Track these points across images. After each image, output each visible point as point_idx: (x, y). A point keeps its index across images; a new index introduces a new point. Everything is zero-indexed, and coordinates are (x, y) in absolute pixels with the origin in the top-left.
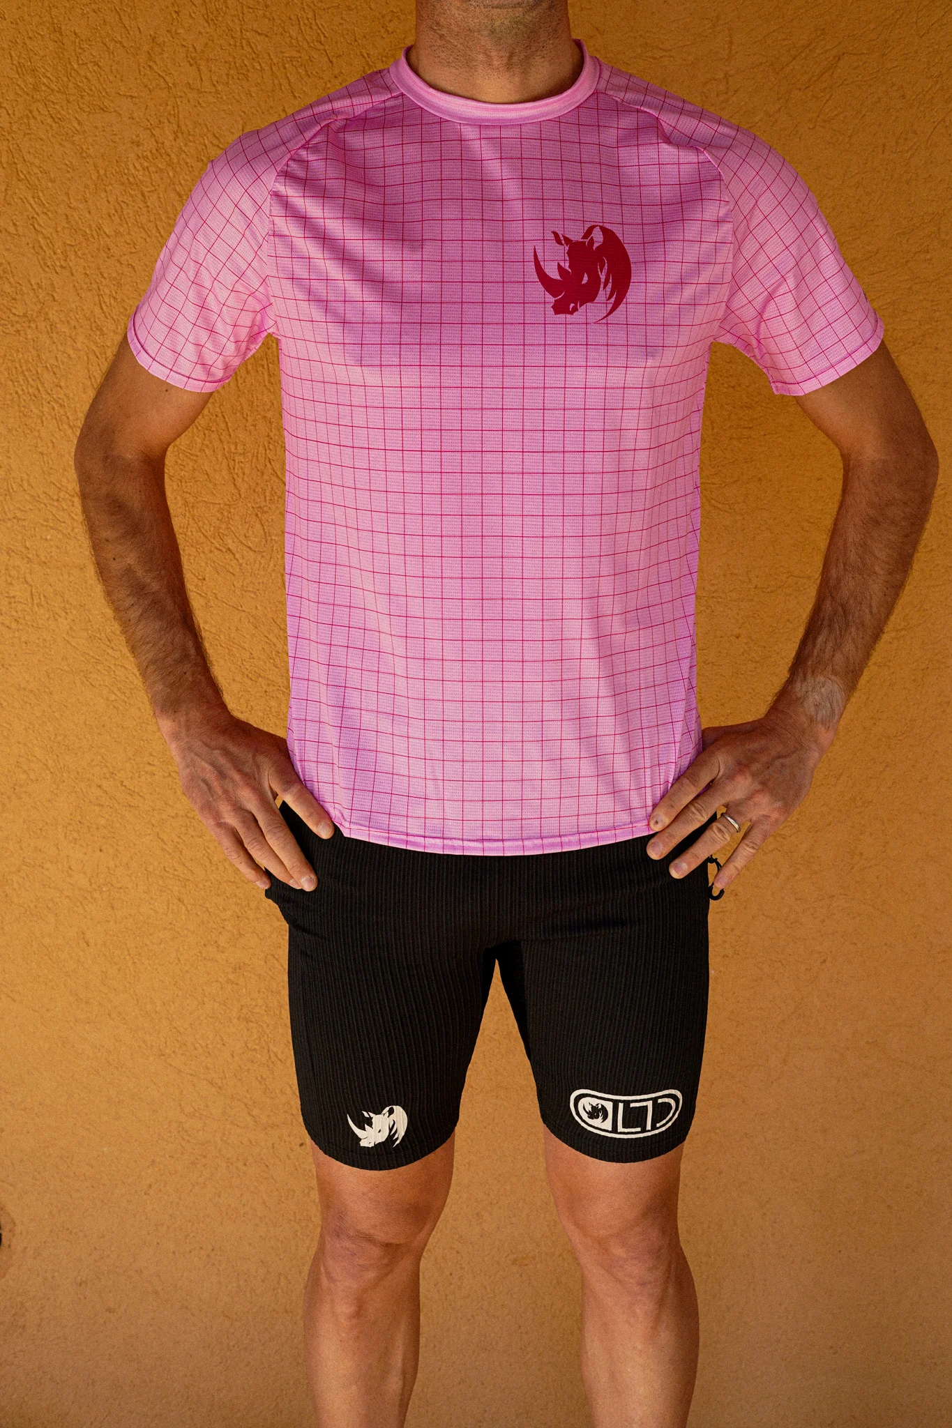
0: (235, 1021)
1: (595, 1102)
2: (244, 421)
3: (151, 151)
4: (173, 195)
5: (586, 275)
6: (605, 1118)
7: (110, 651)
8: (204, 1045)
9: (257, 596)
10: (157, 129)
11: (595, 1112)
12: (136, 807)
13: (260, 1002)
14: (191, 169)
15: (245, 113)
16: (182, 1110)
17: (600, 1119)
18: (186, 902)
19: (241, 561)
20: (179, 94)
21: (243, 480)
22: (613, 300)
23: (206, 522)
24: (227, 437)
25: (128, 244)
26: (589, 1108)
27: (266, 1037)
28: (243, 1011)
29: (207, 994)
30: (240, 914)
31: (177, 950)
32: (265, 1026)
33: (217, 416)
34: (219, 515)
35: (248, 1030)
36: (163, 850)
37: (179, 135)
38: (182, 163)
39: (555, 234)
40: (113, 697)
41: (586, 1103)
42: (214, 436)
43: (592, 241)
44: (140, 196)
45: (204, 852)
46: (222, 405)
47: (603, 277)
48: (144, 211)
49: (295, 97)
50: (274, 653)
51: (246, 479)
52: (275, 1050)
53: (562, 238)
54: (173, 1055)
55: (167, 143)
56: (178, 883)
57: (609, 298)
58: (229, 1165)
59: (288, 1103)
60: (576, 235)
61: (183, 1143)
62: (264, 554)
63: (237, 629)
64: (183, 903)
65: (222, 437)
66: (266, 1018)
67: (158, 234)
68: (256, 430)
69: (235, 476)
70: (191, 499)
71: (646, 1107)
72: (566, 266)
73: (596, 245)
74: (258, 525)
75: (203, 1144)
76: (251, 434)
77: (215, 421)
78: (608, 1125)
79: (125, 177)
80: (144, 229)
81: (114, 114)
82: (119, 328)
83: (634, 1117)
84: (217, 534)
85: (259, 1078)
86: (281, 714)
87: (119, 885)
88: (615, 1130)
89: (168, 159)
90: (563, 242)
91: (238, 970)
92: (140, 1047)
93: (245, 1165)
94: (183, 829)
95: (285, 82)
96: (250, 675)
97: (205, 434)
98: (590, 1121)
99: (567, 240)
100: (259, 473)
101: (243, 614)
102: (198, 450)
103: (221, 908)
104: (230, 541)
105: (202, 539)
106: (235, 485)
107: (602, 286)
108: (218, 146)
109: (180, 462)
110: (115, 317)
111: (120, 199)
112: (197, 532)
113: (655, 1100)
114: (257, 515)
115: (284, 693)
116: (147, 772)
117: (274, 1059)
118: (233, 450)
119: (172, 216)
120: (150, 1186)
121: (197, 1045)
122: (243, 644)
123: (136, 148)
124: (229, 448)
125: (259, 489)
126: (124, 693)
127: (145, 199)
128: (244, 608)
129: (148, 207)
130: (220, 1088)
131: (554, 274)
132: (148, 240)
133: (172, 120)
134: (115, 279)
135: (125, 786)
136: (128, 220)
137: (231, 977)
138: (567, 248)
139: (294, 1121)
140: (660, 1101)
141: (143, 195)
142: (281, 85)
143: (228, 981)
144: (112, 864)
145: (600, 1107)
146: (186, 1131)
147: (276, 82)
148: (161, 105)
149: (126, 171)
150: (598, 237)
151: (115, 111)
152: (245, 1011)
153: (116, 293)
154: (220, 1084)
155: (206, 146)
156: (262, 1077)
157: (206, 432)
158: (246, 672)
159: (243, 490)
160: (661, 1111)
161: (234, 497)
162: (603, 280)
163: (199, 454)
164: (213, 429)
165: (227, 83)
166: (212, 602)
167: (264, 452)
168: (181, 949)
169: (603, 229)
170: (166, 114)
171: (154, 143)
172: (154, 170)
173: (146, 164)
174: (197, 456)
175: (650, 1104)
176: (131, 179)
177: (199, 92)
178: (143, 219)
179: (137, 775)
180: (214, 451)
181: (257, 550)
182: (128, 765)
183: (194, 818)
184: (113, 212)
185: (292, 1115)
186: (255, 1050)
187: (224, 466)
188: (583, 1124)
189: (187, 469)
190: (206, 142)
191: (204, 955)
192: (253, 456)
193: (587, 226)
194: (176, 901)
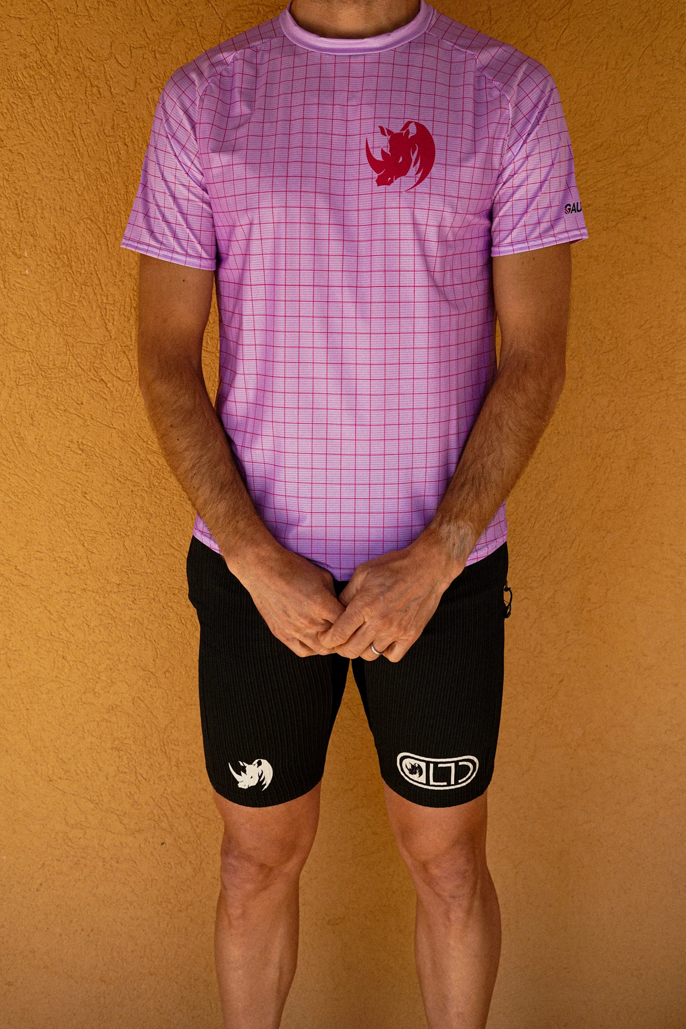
0: (109, 751)
1: (413, 762)
2: (113, 278)
3: (36, 62)
4: (55, 98)
5: (401, 158)
6: (421, 774)
7: (5, 463)
8: (83, 770)
9: (125, 416)
10: (41, 45)
11: (414, 770)
12: (28, 586)
13: (129, 735)
14: (69, 77)
15: (113, 33)
16: (67, 823)
17: (418, 774)
18: (69, 658)
19: (112, 389)
20: (59, 17)
21: (113, 324)
22: (420, 174)
23: (83, 358)
24: (100, 290)
25: (18, 136)
26: (409, 767)
27: (133, 762)
28: (115, 743)
29: (86, 731)
30: (112, 667)
31: (62, 698)
32: (132, 753)
33: (91, 274)
34: (94, 352)
35: (119, 757)
36: (50, 619)
37: (59, 49)
38: (62, 72)
39: (381, 128)
40: (8, 500)
41: (407, 762)
42: (89, 290)
43: (408, 132)
44: (27, 98)
45: (83, 619)
46: (96, 265)
47: (414, 157)
48: (31, 110)
49: (153, 20)
50: (138, 461)
51: (115, 323)
52: (141, 771)
53: (386, 131)
54: (59, 781)
55: (49, 56)
56: (62, 644)
57: (417, 174)
58: (105, 863)
59: (152, 812)
60: (397, 128)
61: (67, 849)
62: (131, 383)
63: (109, 443)
64: (66, 660)
65: (96, 291)
66: (133, 747)
67: (42, 129)
68: (123, 285)
69: (107, 321)
70: (71, 340)
71: (450, 768)
72: (387, 150)
73: (410, 136)
74: (126, 360)
75: (84, 849)
76: (119, 287)
77: (90, 278)
78: (423, 779)
79: (15, 82)
80: (31, 124)
81: (5, 32)
82: (11, 203)
83: (442, 774)
84: (92, 368)
85: (129, 794)
86: (145, 508)
87: (14, 649)
88: (428, 783)
89: (49, 68)
90: (386, 133)
91: (111, 711)
92: (32, 776)
93: (118, 862)
94: (66, 602)
95: (144, 9)
96: (119, 478)
97: (82, 289)
98: (411, 776)
99: (390, 132)
100: (126, 319)
101: (112, 430)
102: (76, 301)
103: (97, 663)
104: (102, 373)
105: (80, 371)
106: (106, 328)
107: (412, 164)
108: (92, 59)
109: (61, 311)
110: (7, 195)
111: (11, 100)
112: (76, 366)
113: (456, 763)
114: (124, 352)
115: (147, 492)
116: (36, 559)
117: (140, 778)
118: (105, 301)
119: (53, 114)
120: (41, 884)
121: (78, 771)
122: (114, 454)
123: (23, 60)
124: (102, 300)
125: (126, 332)
126: (17, 496)
127: (31, 100)
128: (114, 426)
129: (34, 107)
130: (97, 803)
131: (378, 157)
132: (34, 133)
133: (53, 37)
134: (7, 165)
135: (19, 570)
136: (17, 117)
137: (106, 716)
138: (389, 137)
139: (156, 825)
140: (460, 763)
141: (30, 97)
142: (141, 10)
143: (104, 719)
144: (8, 632)
145: (417, 766)
146: (70, 839)
147: (138, 8)
148: (44, 25)
149: (16, 78)
150: (413, 130)
151: (7, 30)
152: (116, 742)
153: (8, 176)
154: (97, 801)
155: (81, 58)
156: (130, 793)
157: (83, 286)
158: (116, 477)
159: (113, 333)
160: (462, 771)
161: (106, 339)
162: (413, 160)
163: (77, 304)
164: (89, 284)
165: (98, 9)
166: (88, 421)
167: (130, 302)
168: (65, 696)
169: (417, 124)
170: (48, 33)
171: (39, 56)
172: (39, 77)
173: (32, 73)
174: (76, 306)
175: (453, 765)
176: (20, 85)
177: (76, 15)
178: (30, 117)
179: (28, 560)
180: (89, 302)
181: (124, 379)
182: (21, 553)
183: (75, 593)
184: (6, 111)
185: (155, 821)
186: (125, 772)
187: (98, 314)
188: (406, 778)
189: (68, 317)
190: (81, 56)
191: (83, 700)
192: (121, 305)
193: (406, 121)
194: (60, 659)
